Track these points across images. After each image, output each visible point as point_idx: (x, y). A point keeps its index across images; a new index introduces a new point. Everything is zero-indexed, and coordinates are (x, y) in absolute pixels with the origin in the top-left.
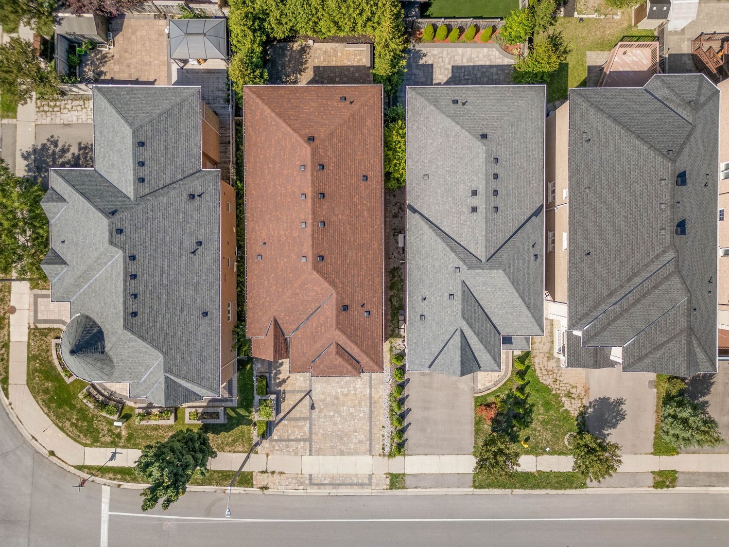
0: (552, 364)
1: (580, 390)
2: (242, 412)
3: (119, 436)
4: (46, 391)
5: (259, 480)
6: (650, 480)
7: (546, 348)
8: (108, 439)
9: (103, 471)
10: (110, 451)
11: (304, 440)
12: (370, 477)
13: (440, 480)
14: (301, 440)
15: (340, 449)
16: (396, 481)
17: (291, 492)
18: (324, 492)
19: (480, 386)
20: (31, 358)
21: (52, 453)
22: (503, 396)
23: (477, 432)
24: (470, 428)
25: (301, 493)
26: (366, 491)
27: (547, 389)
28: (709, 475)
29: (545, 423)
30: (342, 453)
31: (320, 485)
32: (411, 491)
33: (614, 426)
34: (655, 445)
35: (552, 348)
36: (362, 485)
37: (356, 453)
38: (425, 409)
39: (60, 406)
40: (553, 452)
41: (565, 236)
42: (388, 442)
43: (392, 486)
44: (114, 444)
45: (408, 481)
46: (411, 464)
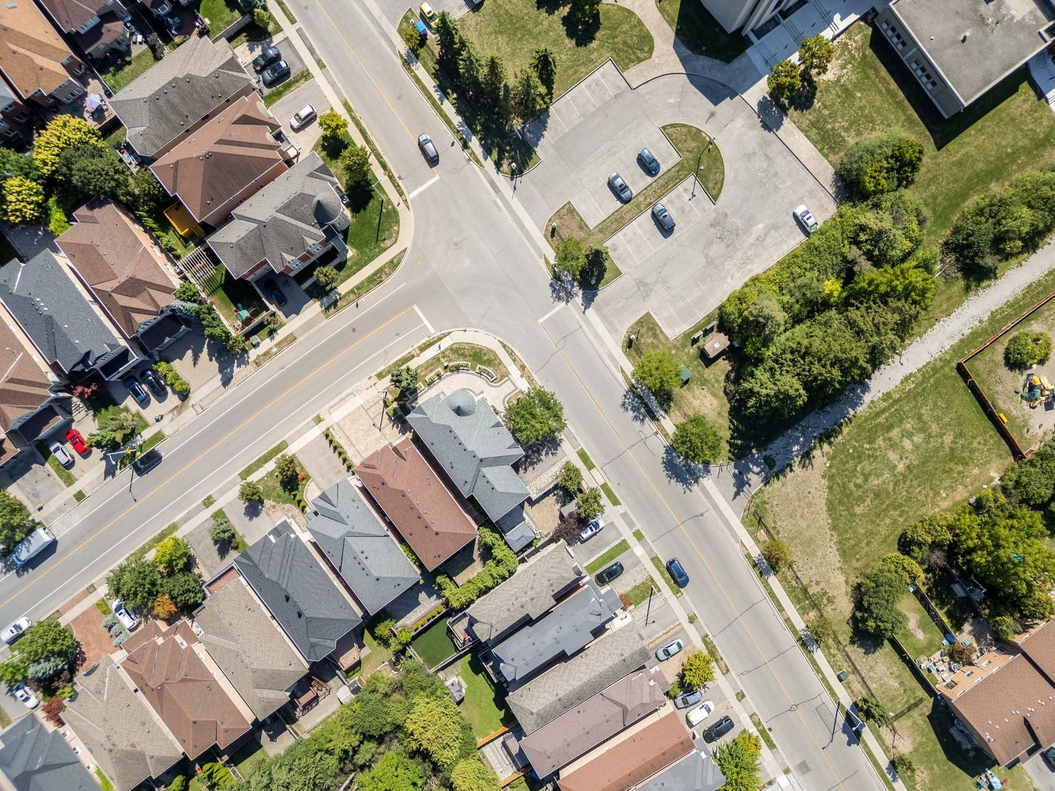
0: (290, 514)
1: (270, 512)
2: (402, 402)
3: (444, 357)
4: (485, 354)
5: (375, 379)
6: (214, 496)
7: (297, 519)
8: (447, 353)
9: (440, 339)
10: (443, 349)
12: (330, 413)
13: (300, 433)
14: (369, 408)
15: (351, 415)
16: (318, 420)
17: (358, 384)
18: (345, 394)
19: (313, 484)
20: (500, 363)
21: (465, 331)
22: (300, 487)
23: (300, 464)
24: (304, 464)
25: (354, 386)
26: (327, 406)
27: (285, 502)
28: (192, 517)
29: (275, 488)
30: (349, 415)
31: (348, 395)
32: (309, 419)
33: (246, 508)
34: (224, 513)
35: (295, 521)
36: (331, 408)
37: (344, 419)
38: (328, 458)
39: (475, 352)
40: (263, 478)
41: (324, 568)
42: (334, 433)
43: (318, 416)
44: (443, 353)
45: (313, 423)
46: (317, 431)
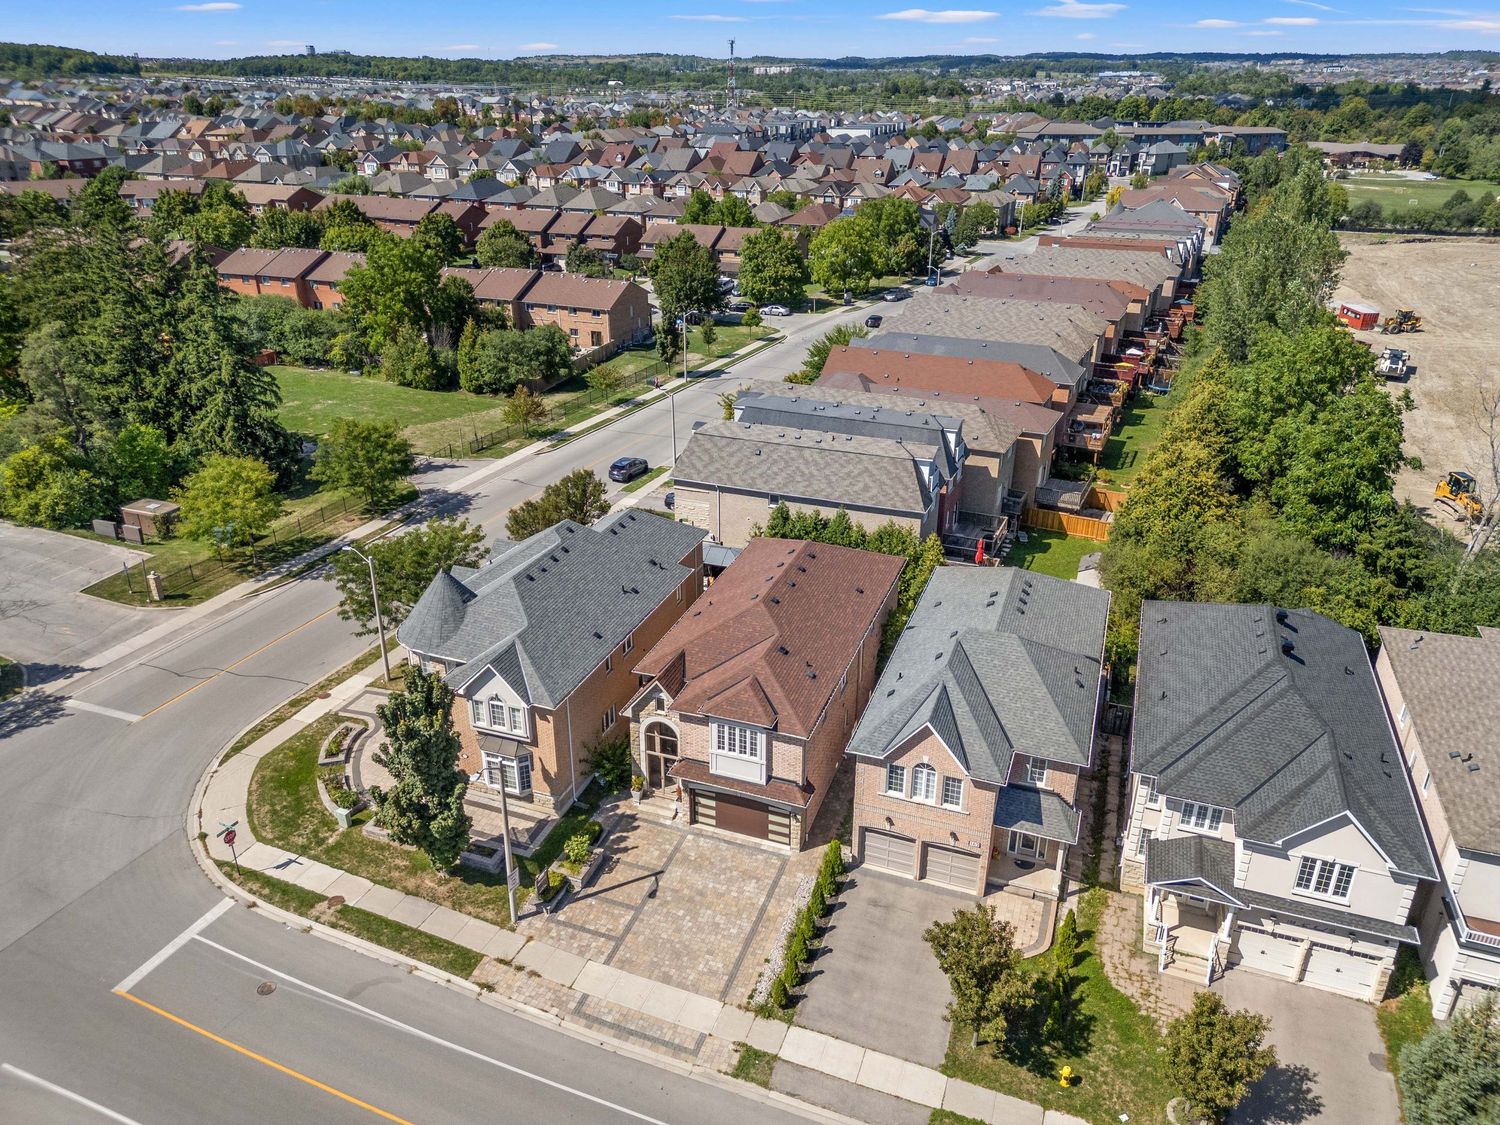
0: (1140, 963)
2: (532, 867)
3: (322, 841)
4: (278, 769)
5: (486, 971)
7: (1129, 937)
8: (301, 842)
9: (252, 877)
10: (289, 856)
11: (609, 937)
12: (701, 1040)
13: (852, 1098)
14: (603, 935)
15: (666, 974)
16: (753, 1064)
17: (530, 1013)
18: (594, 1035)
21: (203, 837)
25: (550, 1022)
26: (680, 1066)
27: (1128, 1006)
30: (666, 979)
31: (594, 1021)
32: (777, 1099)
36: (677, 1050)
37: (695, 988)
38: (860, 957)
39: (277, 788)
42: (765, 986)
43: (743, 1073)
44: (303, 849)
45: (779, 1075)
46: (797, 1044)
